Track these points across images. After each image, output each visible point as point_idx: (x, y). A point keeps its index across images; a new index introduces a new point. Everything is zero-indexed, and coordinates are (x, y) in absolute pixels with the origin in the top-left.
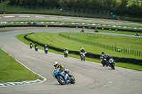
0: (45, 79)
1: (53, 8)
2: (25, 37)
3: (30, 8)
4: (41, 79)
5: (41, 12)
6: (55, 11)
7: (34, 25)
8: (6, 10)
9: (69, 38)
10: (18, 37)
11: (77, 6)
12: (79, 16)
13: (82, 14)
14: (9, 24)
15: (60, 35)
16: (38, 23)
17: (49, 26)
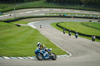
0: (71, 55)
1: (77, 5)
2: (57, 25)
3: (61, 4)
4: (68, 54)
5: (68, 7)
6: (78, 7)
7: (64, 17)
8: (44, 5)
9: (88, 26)
10: (52, 25)
11: (94, 4)
12: (96, 11)
13: (98, 10)
14: (46, 15)
15: (82, 23)
16: (66, 15)
17: (74, 17)
